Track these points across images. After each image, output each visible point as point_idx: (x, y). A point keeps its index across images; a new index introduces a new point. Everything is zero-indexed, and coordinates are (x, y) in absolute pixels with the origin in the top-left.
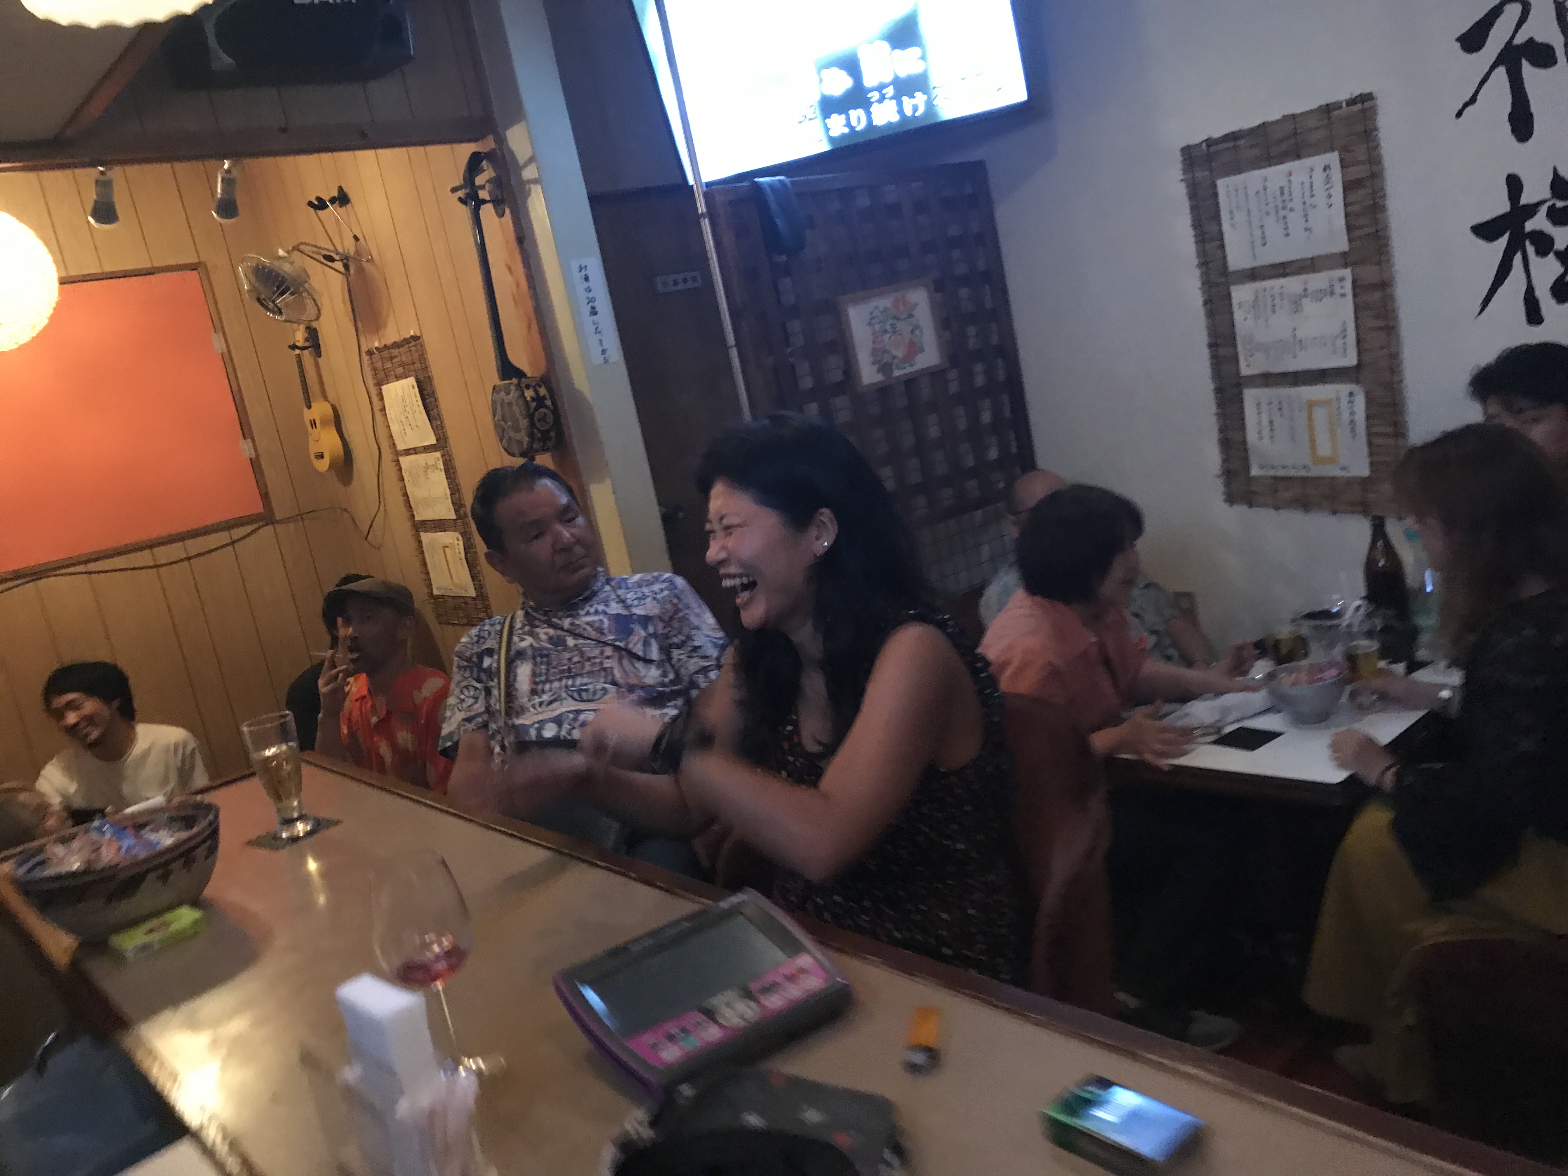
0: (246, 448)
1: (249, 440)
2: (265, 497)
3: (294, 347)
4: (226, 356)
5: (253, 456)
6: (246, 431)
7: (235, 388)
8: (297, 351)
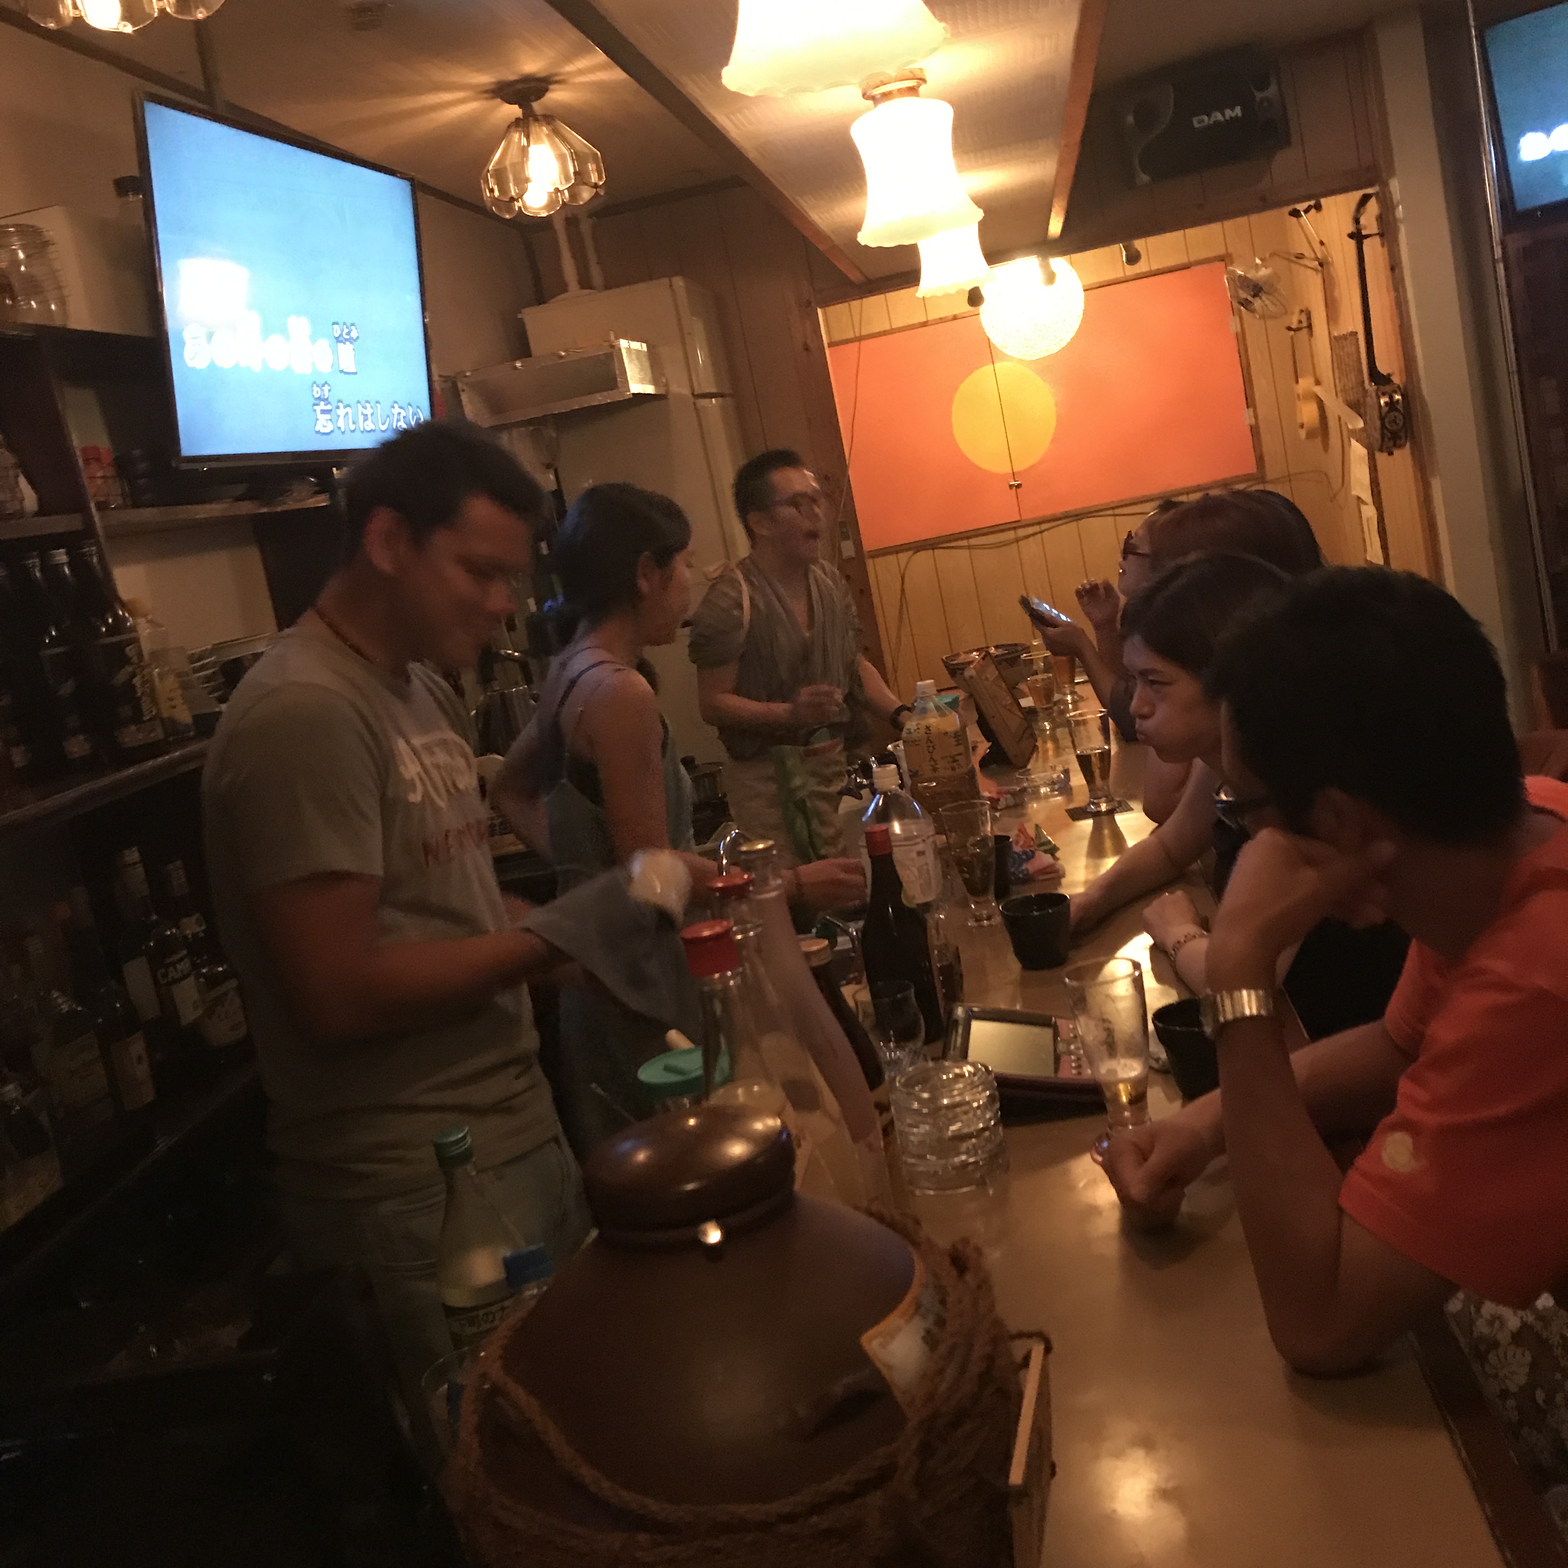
0: (1247, 417)
1: (1251, 410)
2: (1260, 460)
3: (1289, 329)
4: (1240, 337)
5: (1253, 421)
6: (1250, 401)
7: (1244, 362)
8: (1292, 333)
